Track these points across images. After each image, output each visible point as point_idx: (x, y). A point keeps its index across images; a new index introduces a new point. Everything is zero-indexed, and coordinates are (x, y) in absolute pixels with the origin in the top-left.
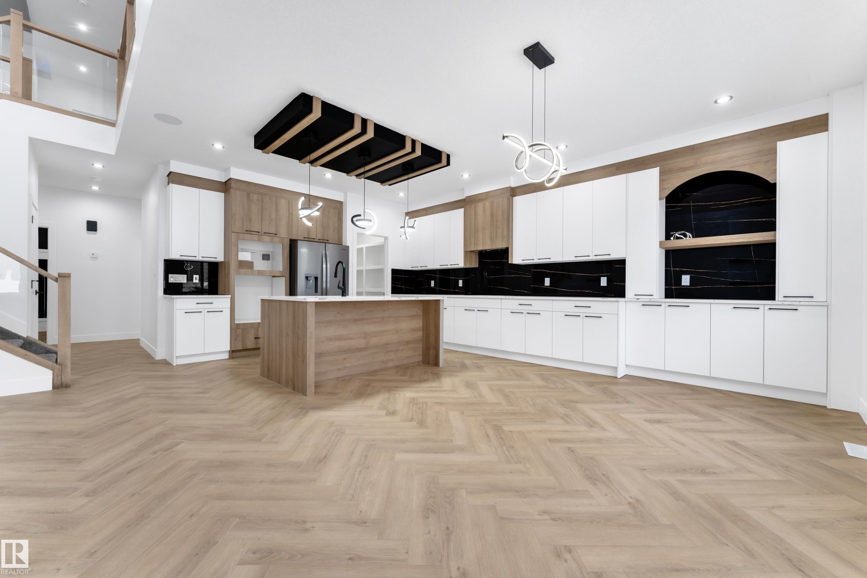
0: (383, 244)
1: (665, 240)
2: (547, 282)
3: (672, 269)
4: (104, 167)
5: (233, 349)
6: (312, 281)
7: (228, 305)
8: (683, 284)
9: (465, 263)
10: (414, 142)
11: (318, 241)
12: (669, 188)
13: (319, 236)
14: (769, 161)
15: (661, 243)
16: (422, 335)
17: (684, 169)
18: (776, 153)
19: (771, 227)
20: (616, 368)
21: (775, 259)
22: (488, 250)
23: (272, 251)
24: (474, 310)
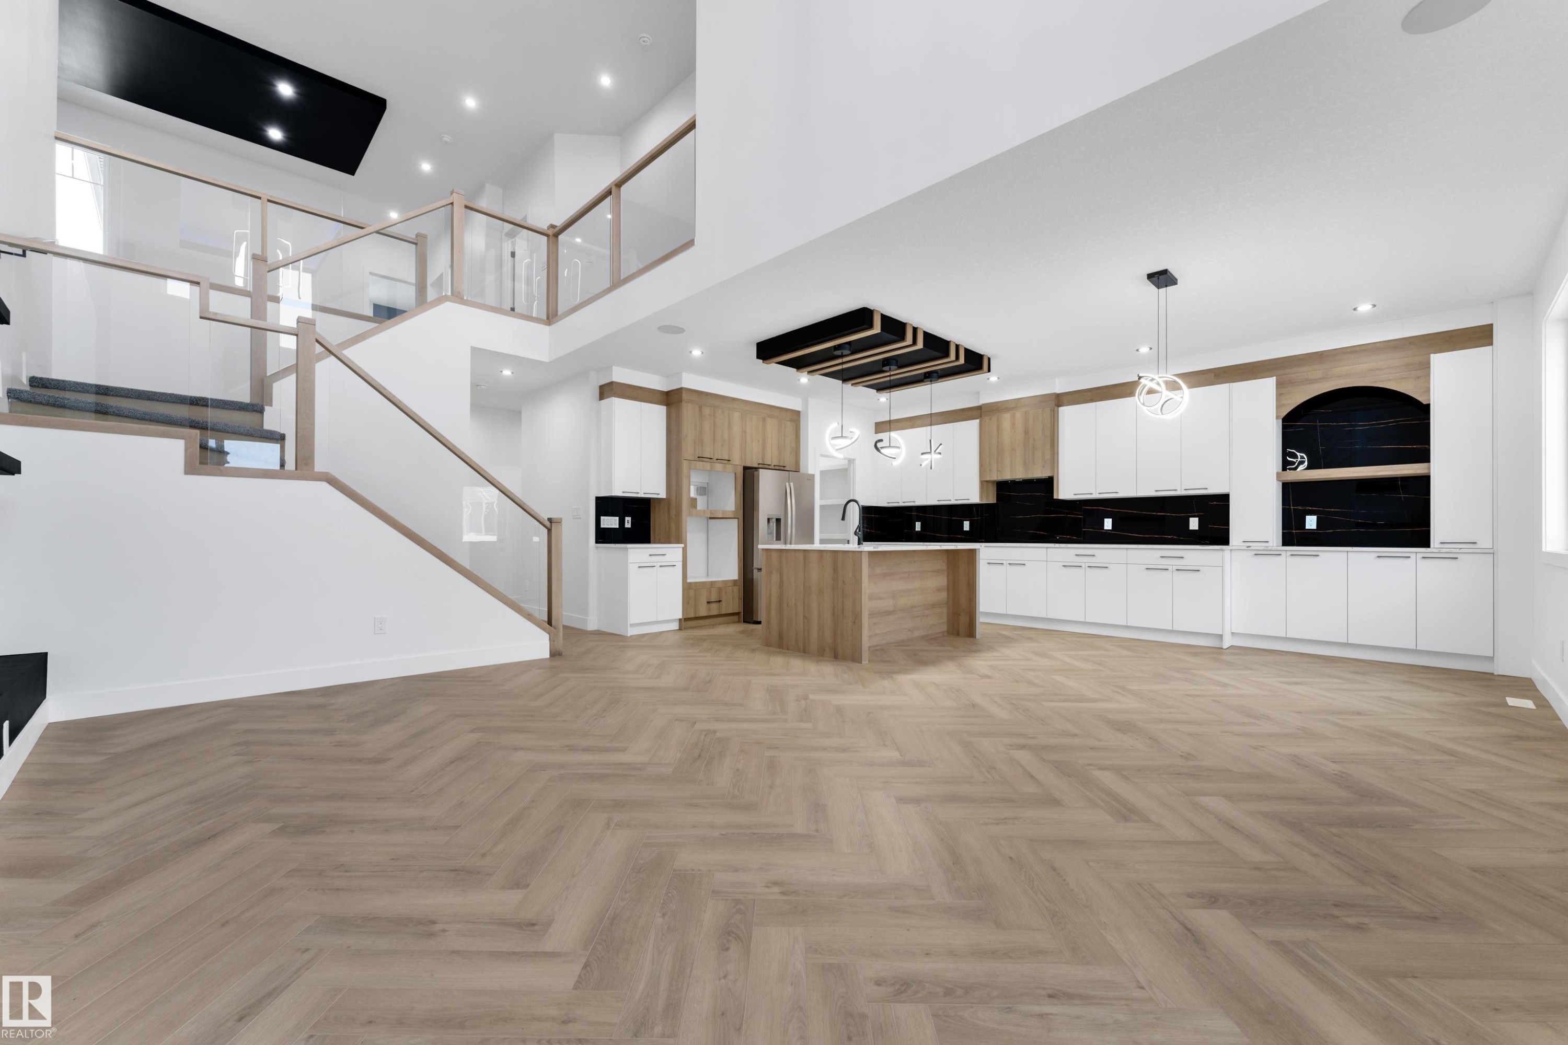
0: (846, 467)
1: (1281, 470)
2: (1108, 524)
3: (1292, 508)
4: (512, 373)
5: (685, 617)
6: (773, 524)
7: (680, 557)
8: (1307, 528)
9: (981, 498)
10: (915, 330)
11: (773, 468)
12: (1290, 404)
13: (775, 462)
14: (1420, 377)
15: (1278, 474)
16: (946, 596)
17: (1311, 381)
18: (1429, 367)
19: (1424, 456)
20: (1220, 637)
21: (1430, 496)
22: (1019, 479)
23: (707, 482)
24: (1002, 564)
